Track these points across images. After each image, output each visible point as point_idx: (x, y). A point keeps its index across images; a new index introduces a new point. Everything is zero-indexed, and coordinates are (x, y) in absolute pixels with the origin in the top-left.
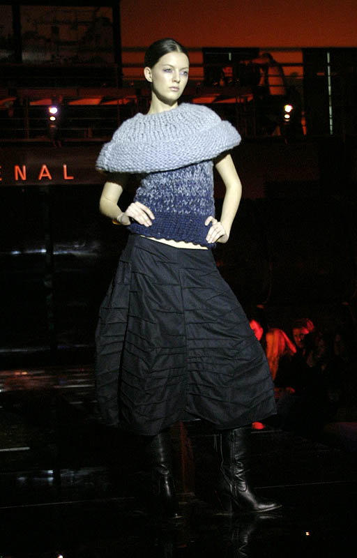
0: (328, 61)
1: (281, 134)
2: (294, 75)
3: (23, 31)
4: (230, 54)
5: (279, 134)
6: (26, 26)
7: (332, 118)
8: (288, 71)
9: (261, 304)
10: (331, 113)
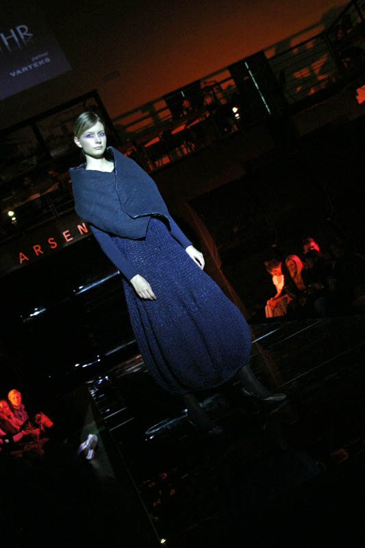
0: (247, 67)
1: (238, 128)
2: (230, 87)
3: (44, 138)
4: (182, 93)
5: (236, 129)
6: (45, 135)
7: (267, 103)
8: (224, 86)
9: (273, 244)
10: (264, 100)
